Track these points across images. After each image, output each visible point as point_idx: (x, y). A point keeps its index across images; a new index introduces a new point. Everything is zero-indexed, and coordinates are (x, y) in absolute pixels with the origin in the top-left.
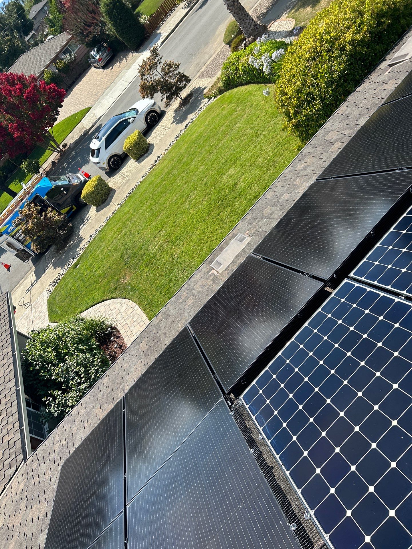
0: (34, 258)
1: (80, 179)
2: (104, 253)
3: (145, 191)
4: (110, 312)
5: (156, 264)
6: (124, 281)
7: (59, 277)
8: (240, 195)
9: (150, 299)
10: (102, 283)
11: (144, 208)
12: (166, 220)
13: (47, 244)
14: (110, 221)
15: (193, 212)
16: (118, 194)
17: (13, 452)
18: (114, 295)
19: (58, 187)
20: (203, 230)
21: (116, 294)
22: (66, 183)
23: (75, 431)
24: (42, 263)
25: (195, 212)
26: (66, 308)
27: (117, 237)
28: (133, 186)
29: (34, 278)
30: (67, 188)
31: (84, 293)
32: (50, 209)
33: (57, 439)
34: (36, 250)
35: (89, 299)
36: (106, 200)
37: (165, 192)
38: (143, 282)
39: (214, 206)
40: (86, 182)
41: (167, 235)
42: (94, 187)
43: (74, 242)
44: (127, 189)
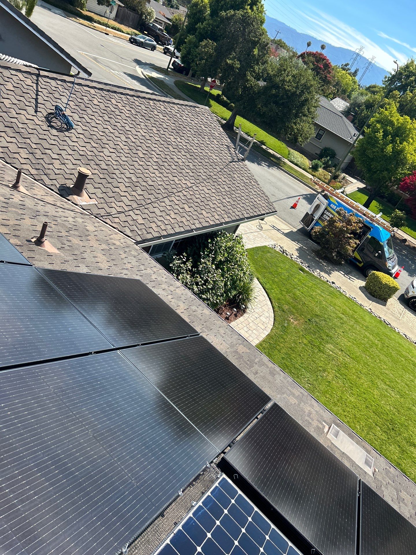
0: (306, 230)
1: (393, 268)
2: (318, 297)
3: (390, 339)
4: (260, 306)
5: (314, 352)
6: (292, 318)
7: (289, 254)
8: (403, 451)
9: (276, 346)
10: (287, 297)
11: (371, 337)
12: (362, 362)
13: (321, 241)
14: (352, 301)
15: (375, 393)
16: (382, 308)
17: (143, 231)
18: (276, 309)
19: (381, 248)
20: (356, 405)
21: (277, 312)
22: (387, 255)
23: (163, 286)
24: (301, 237)
25: (375, 396)
26: (261, 264)
27: (336, 310)
28: (393, 324)
29: (286, 232)
30: (382, 256)
31: (276, 279)
32: (358, 242)
33: (155, 270)
34: (314, 232)
35: (271, 285)
36: (374, 296)
37: (392, 361)
38: (293, 338)
39: (385, 420)
40: (391, 275)
41: (346, 364)
42: (386, 284)
43: (325, 266)
44: (389, 318)
